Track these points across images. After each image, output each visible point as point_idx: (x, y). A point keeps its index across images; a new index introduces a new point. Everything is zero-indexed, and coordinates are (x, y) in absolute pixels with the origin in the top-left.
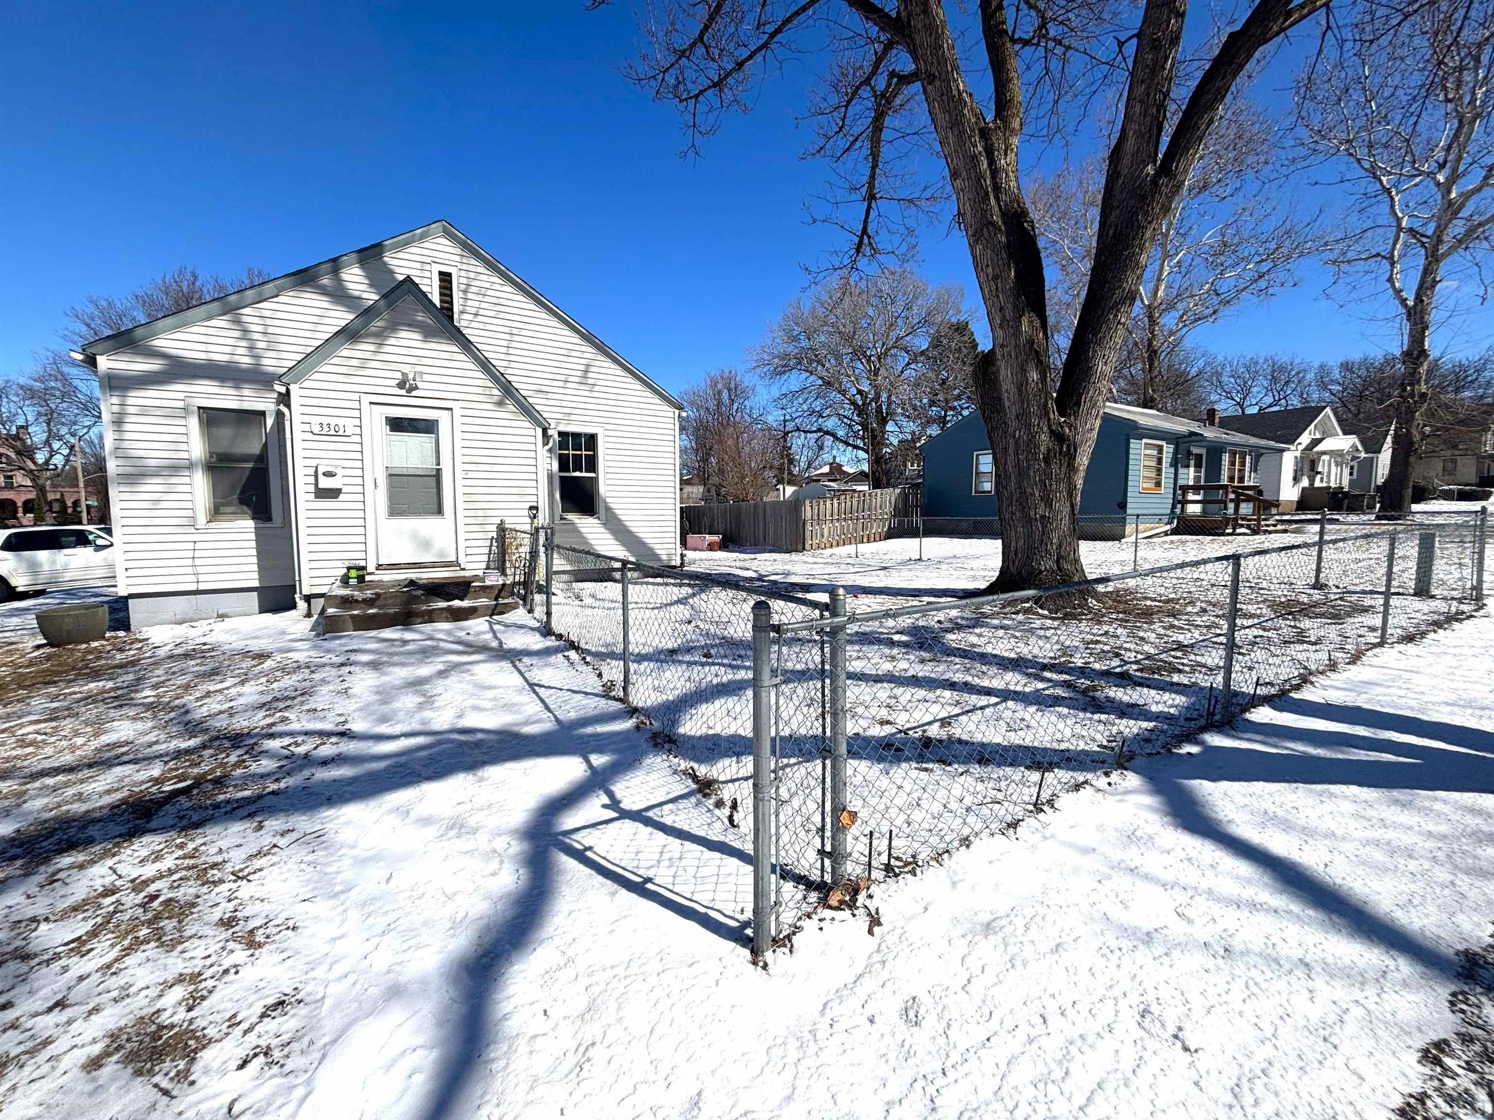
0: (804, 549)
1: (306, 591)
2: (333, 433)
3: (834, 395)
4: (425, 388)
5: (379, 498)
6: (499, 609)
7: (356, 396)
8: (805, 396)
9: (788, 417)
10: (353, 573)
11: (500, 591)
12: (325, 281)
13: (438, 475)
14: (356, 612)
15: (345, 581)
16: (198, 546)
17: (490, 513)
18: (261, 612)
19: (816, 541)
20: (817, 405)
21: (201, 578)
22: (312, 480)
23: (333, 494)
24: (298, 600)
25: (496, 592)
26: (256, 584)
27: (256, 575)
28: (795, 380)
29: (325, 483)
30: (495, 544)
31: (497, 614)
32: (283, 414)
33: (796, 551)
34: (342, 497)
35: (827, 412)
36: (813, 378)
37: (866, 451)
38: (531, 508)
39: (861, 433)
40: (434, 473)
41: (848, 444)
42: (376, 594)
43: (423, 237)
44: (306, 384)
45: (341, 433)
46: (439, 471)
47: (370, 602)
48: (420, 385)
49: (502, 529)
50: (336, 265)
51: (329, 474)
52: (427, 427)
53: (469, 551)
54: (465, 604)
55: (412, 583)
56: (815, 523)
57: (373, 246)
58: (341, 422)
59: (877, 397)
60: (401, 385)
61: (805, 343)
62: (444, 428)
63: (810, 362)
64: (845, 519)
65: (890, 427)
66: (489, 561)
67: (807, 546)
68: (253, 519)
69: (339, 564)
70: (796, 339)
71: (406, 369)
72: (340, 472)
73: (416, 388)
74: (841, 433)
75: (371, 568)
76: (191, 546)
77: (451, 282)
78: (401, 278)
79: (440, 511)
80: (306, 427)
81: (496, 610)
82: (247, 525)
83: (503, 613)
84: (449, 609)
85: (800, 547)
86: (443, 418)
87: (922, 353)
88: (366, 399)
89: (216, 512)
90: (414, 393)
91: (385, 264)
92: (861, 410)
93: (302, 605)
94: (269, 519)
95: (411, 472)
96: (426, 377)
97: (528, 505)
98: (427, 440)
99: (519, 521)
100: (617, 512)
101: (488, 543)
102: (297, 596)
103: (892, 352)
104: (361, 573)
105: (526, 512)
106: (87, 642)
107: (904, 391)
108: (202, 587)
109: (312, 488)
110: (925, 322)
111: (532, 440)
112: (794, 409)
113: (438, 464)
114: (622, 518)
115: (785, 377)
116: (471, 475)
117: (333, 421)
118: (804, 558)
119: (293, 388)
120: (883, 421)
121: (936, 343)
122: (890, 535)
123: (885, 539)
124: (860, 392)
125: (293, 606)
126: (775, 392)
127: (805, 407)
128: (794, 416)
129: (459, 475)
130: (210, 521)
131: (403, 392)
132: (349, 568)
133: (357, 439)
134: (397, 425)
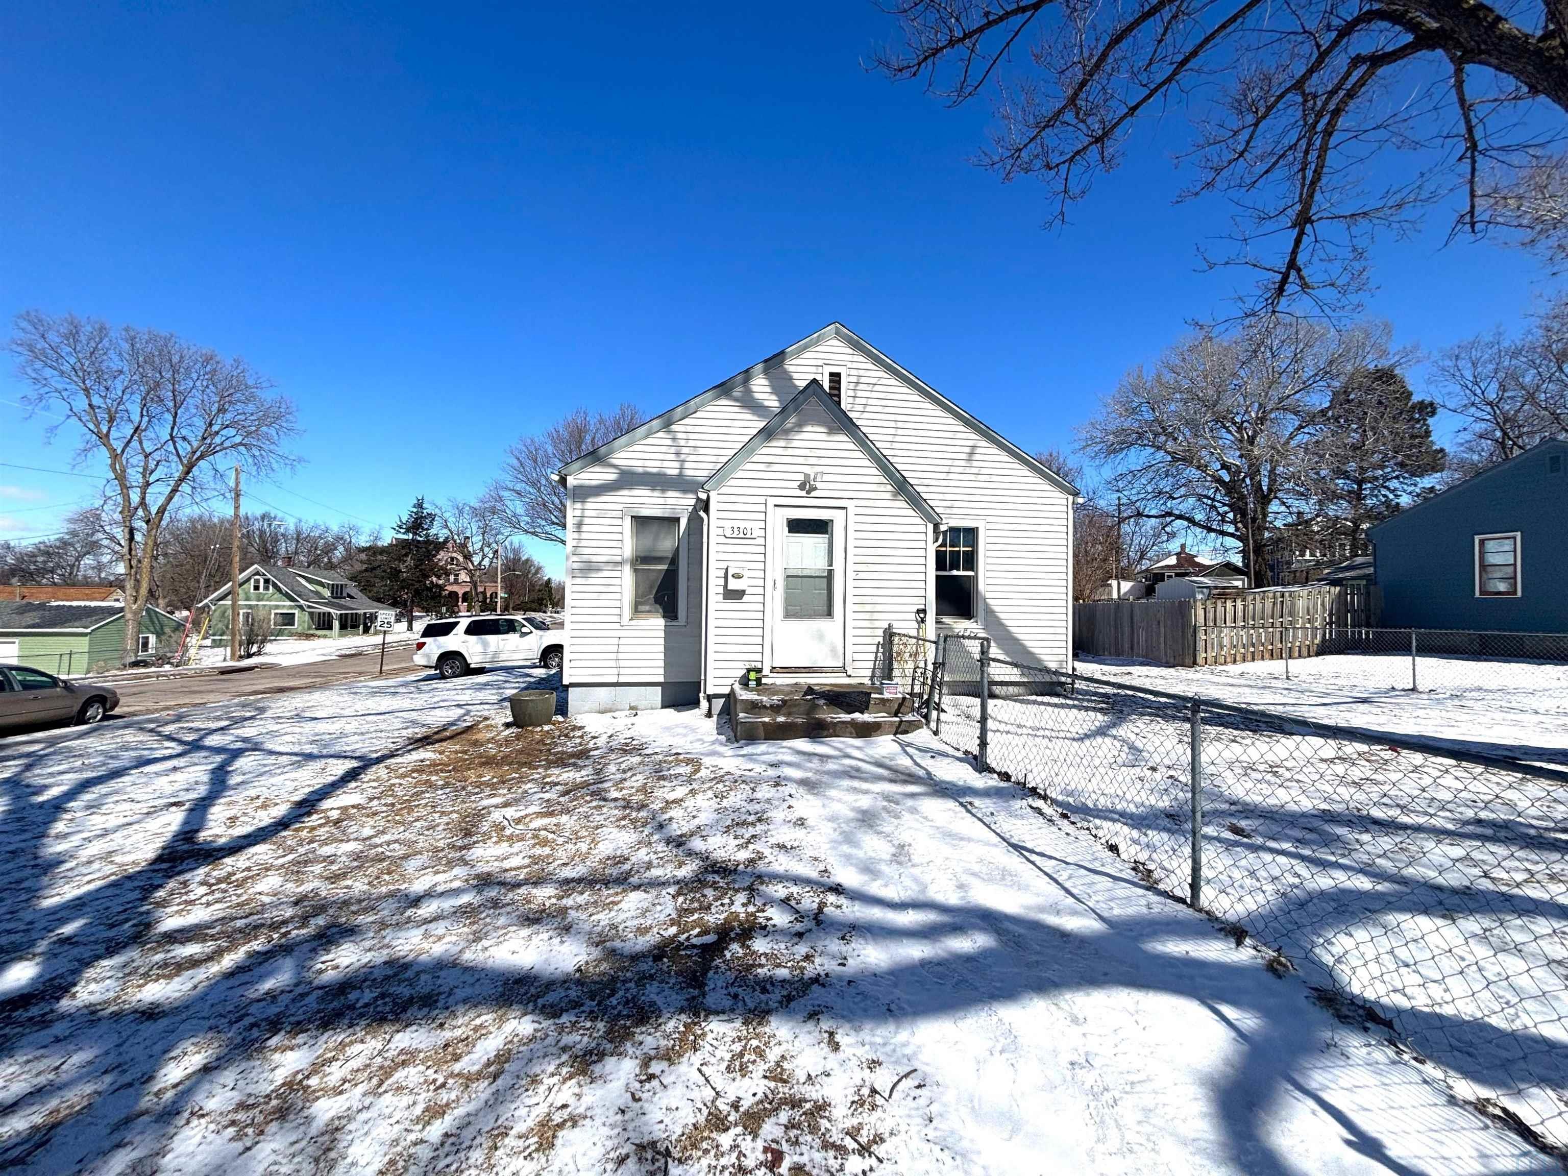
0: (1195, 663)
1: (710, 691)
2: (741, 535)
3: (1193, 473)
4: (823, 488)
5: (776, 600)
6: (903, 727)
7: (762, 500)
8: (1151, 475)
9: (1124, 501)
10: (753, 675)
11: (900, 705)
12: (737, 393)
13: (829, 576)
14: (767, 720)
15: (744, 682)
16: (622, 641)
17: (876, 616)
18: (664, 706)
19: (1211, 654)
20: (1166, 485)
21: (622, 671)
22: (722, 582)
23: (738, 595)
24: (701, 699)
25: (896, 706)
26: (661, 679)
27: (662, 671)
28: (1136, 458)
29: (733, 585)
30: (881, 650)
31: (902, 733)
32: (702, 520)
33: (1183, 665)
34: (746, 598)
35: (1183, 491)
36: (1162, 453)
37: (1239, 538)
38: (918, 611)
39: (1231, 515)
40: (826, 574)
41: (1210, 530)
42: (782, 700)
43: (817, 342)
44: (724, 490)
45: (748, 536)
46: (830, 572)
47: (775, 709)
48: (818, 485)
49: (889, 634)
50: (747, 375)
51: (737, 576)
52: (820, 527)
53: (856, 656)
54: (866, 717)
55: (810, 690)
56: (1209, 630)
57: (775, 356)
58: (748, 525)
59: (1254, 472)
60: (802, 487)
61: (1149, 416)
62: (838, 529)
63: (1156, 435)
64: (1254, 627)
65: (1274, 506)
66: (874, 669)
67: (1200, 660)
68: (664, 617)
69: (741, 665)
70: (1134, 411)
71: (807, 469)
72: (747, 574)
73: (816, 489)
74: (1199, 517)
75: (766, 671)
76: (616, 641)
77: (839, 382)
78: (802, 384)
79: (829, 613)
80: (720, 531)
81: (902, 729)
82: (657, 623)
83: (906, 732)
84: (853, 723)
85: (1189, 660)
86: (837, 517)
87: (1323, 412)
88: (772, 501)
89: (637, 609)
90: (813, 494)
91: (786, 372)
92: (1231, 488)
93: (704, 704)
94: (676, 618)
95: (805, 573)
96: (826, 478)
97: (915, 608)
98: (821, 540)
99: (906, 625)
100: (1001, 616)
101: (874, 648)
102: (702, 695)
103: (1273, 416)
104: (759, 675)
105: (913, 616)
106: (540, 725)
107: (1297, 462)
108: (622, 679)
109: (721, 590)
110: (1326, 373)
111: (923, 537)
112: (1134, 491)
113: (831, 565)
114: (1007, 623)
115: (1121, 456)
116: (861, 576)
117: (742, 525)
118: (1198, 676)
119: (713, 494)
120: (1264, 500)
121: (1341, 398)
122: (1325, 649)
123: (1318, 654)
124: (1224, 466)
125: (696, 704)
126: (1108, 473)
127: (1149, 489)
128: (1134, 499)
129: (851, 575)
130: (631, 619)
131: (803, 493)
132: (749, 671)
133: (762, 541)
134: (797, 526)
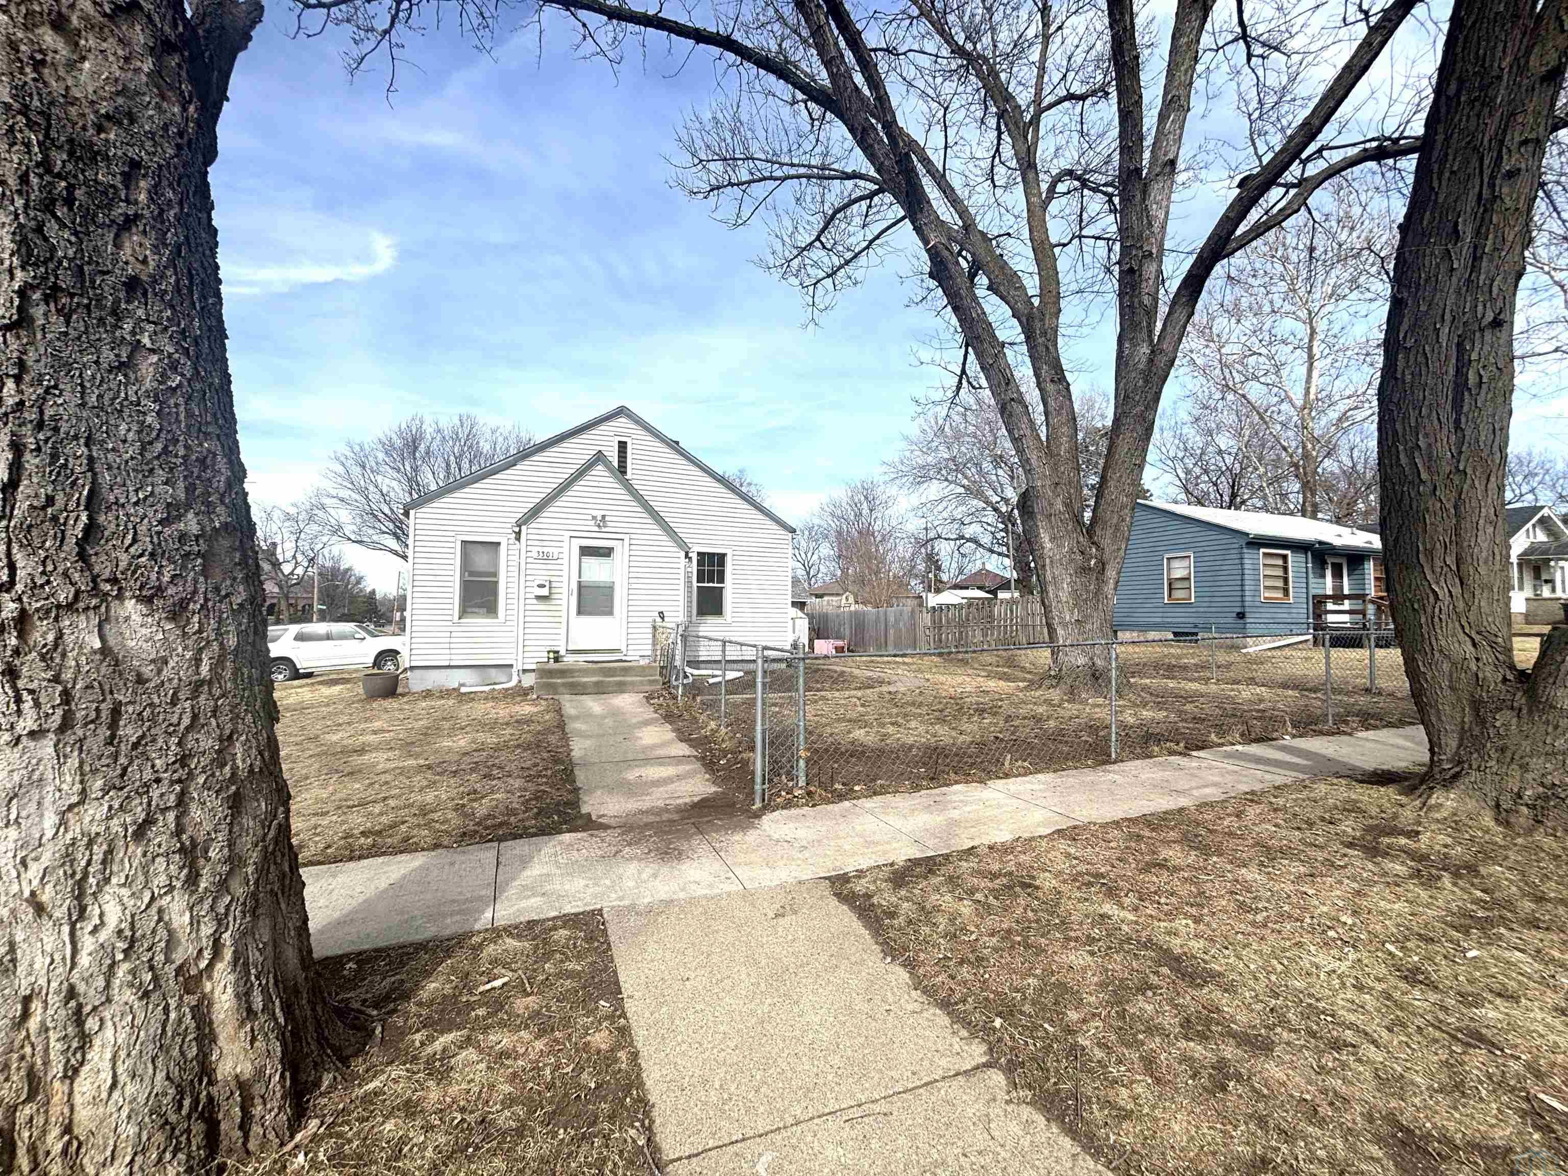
1: (520, 667)
2: (546, 557)
4: (609, 526)
5: (571, 603)
6: (648, 683)
7: (562, 533)
8: (945, 504)
9: (929, 525)
10: (551, 655)
11: (649, 671)
12: (547, 452)
13: (611, 587)
14: (557, 681)
15: (546, 660)
16: (453, 634)
20: (959, 513)
21: (453, 657)
22: (530, 590)
23: (543, 599)
25: (646, 671)
29: (539, 592)
30: (649, 637)
34: (549, 602)
36: (952, 487)
40: (609, 585)
42: (566, 670)
44: (532, 525)
45: (550, 558)
46: (612, 584)
49: (654, 626)
51: (541, 586)
52: (604, 552)
53: (631, 642)
54: (626, 679)
58: (550, 550)
62: (617, 553)
63: (950, 471)
66: (644, 650)
68: (487, 616)
69: (543, 649)
71: (595, 513)
72: (548, 584)
73: (604, 526)
75: (564, 652)
76: (448, 635)
77: (625, 448)
78: (594, 449)
79: (610, 612)
80: (529, 554)
82: (483, 621)
84: (616, 682)
86: (617, 546)
88: (569, 534)
89: (464, 612)
90: (599, 529)
91: (584, 439)
92: (1004, 517)
93: (516, 677)
94: (496, 617)
95: (594, 585)
96: (608, 519)
98: (605, 561)
101: (644, 636)
102: (514, 671)
104: (556, 655)
108: (453, 663)
109: (530, 596)
111: (678, 560)
112: (934, 517)
113: (612, 579)
115: (925, 487)
116: (634, 586)
117: (546, 550)
119: (523, 528)
124: (1002, 499)
126: (915, 500)
127: (946, 515)
128: (935, 524)
129: (626, 586)
130: (461, 618)
131: (595, 529)
132: (549, 652)
134: (587, 552)
